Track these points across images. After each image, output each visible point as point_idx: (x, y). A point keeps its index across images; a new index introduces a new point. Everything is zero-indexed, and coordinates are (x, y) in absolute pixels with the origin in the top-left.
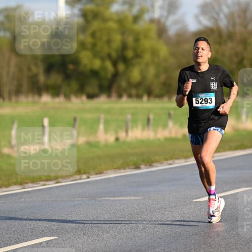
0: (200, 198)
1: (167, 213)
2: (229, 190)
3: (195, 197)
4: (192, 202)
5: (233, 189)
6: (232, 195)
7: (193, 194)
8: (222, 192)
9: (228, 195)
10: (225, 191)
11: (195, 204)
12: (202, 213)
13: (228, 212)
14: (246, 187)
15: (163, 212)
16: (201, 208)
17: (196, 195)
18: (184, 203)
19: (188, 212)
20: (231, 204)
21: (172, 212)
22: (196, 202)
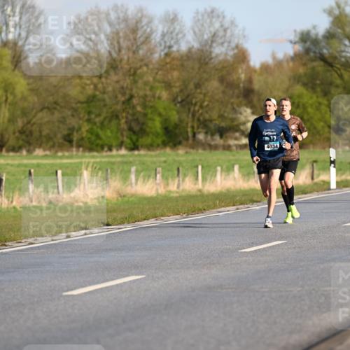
0: (72, 290)
1: (26, 311)
2: (112, 280)
3: (66, 289)
4: (60, 297)
5: (118, 278)
6: (117, 285)
7: (63, 284)
9: (112, 286)
10: (107, 281)
11: (66, 298)
12: (76, 311)
13: (110, 310)
14: (136, 275)
15: (21, 310)
16: (74, 304)
17: (67, 286)
18: (50, 298)
19: (56, 310)
20: (116, 299)
21: (34, 310)
22: (67, 296)
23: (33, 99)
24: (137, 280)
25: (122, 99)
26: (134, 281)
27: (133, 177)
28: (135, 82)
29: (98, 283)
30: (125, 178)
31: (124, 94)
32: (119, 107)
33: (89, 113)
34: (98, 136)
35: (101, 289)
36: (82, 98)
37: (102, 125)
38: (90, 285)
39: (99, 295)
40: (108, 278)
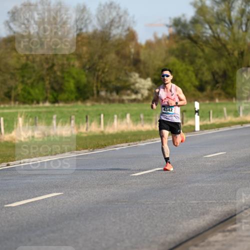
24: (57, 195)
25: (46, 66)
26: (56, 197)
27: (54, 122)
29: (30, 198)
30: (49, 123)
31: (48, 63)
32: (44, 72)
33: (23, 77)
34: (29, 93)
35: (32, 202)
36: (18, 66)
37: (32, 85)
38: (24, 200)
39: (30, 207)
40: (37, 195)
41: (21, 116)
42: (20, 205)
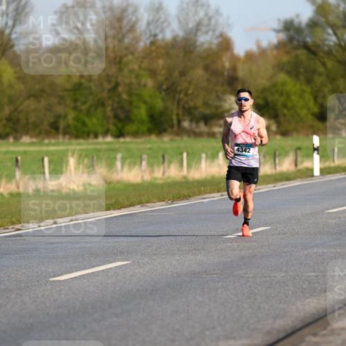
0: (58, 276)
1: (13, 296)
2: (100, 265)
3: (53, 274)
4: (47, 282)
5: (104, 264)
6: (103, 270)
7: (50, 270)
8: (89, 268)
9: (98, 272)
10: (94, 267)
11: (53, 283)
12: (63, 296)
13: (97, 295)
14: (121, 261)
15: (8, 295)
16: (61, 290)
17: (53, 272)
18: (37, 283)
19: (43, 296)
20: (102, 284)
21: (21, 295)
22: (53, 281)
23: (20, 87)
24: (123, 265)
25: (107, 86)
26: (120, 267)
27: (119, 164)
28: (121, 70)
30: (111, 165)
31: (109, 82)
32: (105, 95)
33: (75, 101)
34: (84, 124)
35: (87, 274)
36: (69, 86)
37: (88, 113)
38: (76, 271)
39: (85, 281)
40: (95, 264)
41: (73, 156)
42: (72, 278)
